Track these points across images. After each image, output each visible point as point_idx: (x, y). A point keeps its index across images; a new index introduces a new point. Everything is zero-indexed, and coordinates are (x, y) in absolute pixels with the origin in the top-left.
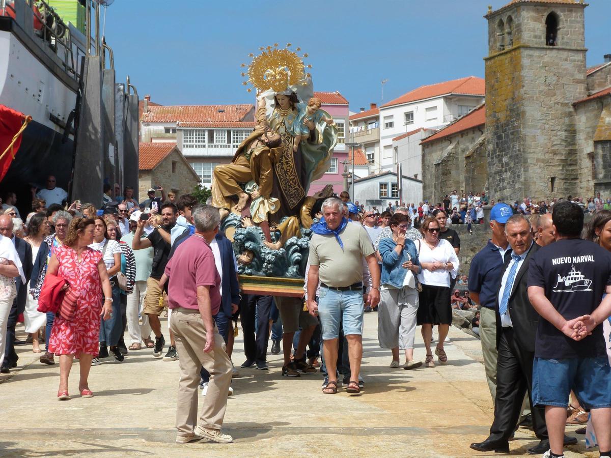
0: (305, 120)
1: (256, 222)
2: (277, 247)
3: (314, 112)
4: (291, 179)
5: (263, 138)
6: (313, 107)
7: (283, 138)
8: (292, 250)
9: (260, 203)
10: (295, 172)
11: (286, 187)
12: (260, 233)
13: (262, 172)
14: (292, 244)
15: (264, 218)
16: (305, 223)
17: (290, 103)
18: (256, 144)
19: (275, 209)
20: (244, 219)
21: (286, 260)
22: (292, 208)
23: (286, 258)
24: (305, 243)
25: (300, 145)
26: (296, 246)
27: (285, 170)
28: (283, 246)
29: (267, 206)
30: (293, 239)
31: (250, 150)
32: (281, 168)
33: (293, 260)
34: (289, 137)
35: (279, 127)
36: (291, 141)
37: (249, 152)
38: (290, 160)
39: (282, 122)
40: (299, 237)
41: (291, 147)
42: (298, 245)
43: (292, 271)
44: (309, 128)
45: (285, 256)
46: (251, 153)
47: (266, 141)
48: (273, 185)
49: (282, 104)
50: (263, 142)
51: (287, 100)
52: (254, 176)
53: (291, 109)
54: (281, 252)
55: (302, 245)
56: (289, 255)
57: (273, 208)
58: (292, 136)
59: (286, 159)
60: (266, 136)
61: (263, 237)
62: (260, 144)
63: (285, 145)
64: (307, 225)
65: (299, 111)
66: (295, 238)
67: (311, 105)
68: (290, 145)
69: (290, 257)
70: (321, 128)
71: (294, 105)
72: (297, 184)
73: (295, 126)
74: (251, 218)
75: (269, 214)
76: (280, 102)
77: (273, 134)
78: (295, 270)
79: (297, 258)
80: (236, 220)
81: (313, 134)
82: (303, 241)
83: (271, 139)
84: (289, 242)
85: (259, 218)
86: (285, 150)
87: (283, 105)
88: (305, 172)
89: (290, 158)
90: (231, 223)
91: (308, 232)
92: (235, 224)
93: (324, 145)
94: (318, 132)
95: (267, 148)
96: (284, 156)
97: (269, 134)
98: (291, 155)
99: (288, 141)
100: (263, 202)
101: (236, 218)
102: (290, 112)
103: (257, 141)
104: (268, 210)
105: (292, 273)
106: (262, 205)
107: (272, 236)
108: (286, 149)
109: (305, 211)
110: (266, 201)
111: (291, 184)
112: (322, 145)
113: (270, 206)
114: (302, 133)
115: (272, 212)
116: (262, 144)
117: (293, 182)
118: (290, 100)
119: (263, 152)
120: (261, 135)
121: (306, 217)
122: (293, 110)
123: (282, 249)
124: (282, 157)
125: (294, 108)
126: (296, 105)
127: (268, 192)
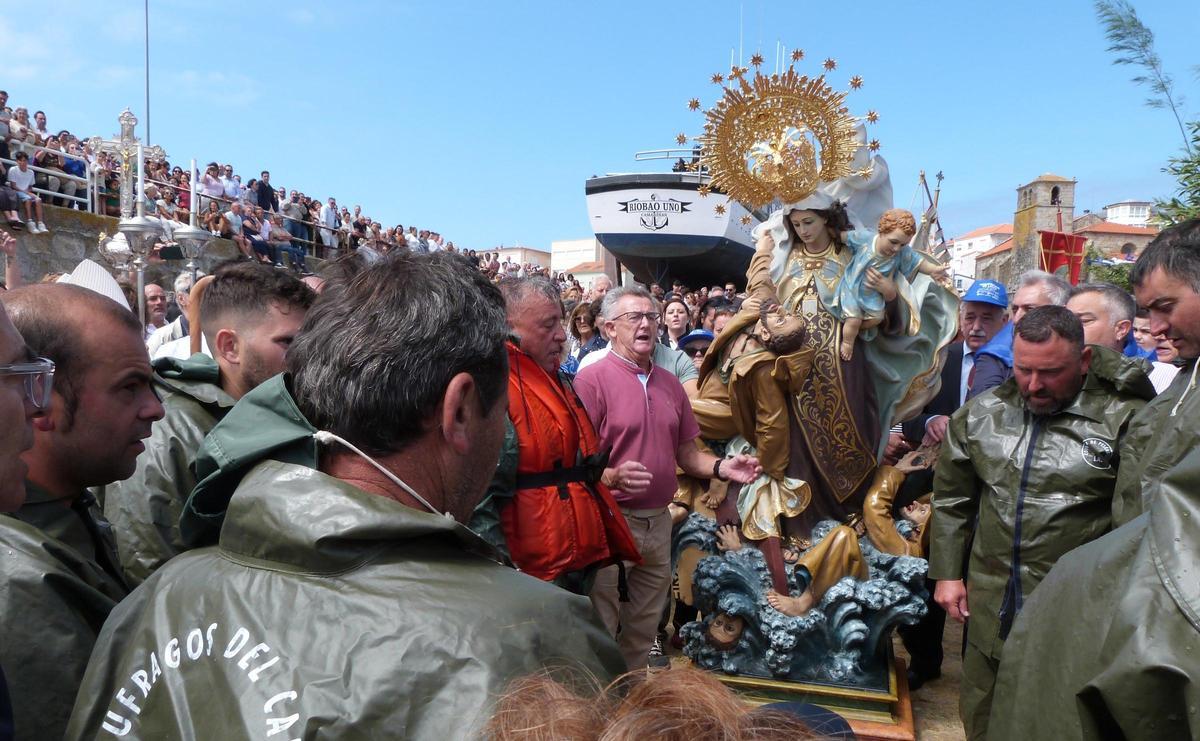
0: (870, 276)
1: (751, 537)
2: (803, 607)
3: (896, 248)
4: (839, 431)
5: (758, 329)
6: (892, 236)
7: (812, 328)
8: (841, 613)
9: (761, 490)
10: (846, 414)
11: (825, 451)
12: (759, 569)
13: (759, 418)
14: (841, 600)
15: (770, 530)
16: (877, 536)
17: (829, 234)
18: (741, 347)
19: (798, 505)
20: (723, 528)
21: (828, 638)
22: (841, 501)
23: (827, 633)
24: (878, 597)
25: (859, 342)
26: (852, 606)
27: (822, 407)
28: (817, 603)
29: (777, 500)
30: (844, 587)
31: (729, 361)
32: (810, 405)
33: (845, 639)
34: (827, 323)
35: (802, 299)
36: (835, 333)
37: (725, 369)
38: (833, 382)
39: (809, 286)
40: (861, 577)
41: (834, 348)
42: (857, 601)
43: (843, 669)
44: (881, 294)
45: (825, 628)
46: (730, 369)
47: (765, 337)
48: (791, 446)
49: (807, 237)
50: (757, 338)
51: (819, 223)
52: (740, 426)
53: (831, 250)
54: (812, 621)
55: (867, 602)
56: (835, 625)
57: (791, 504)
58: (837, 320)
59: (822, 380)
60: (765, 324)
61: (765, 580)
62: (751, 347)
63: (819, 345)
64: (882, 543)
65: (854, 250)
66: (850, 581)
67: (887, 230)
68: (831, 344)
69: (838, 630)
70: (914, 294)
71: (839, 237)
72: (853, 441)
73: (843, 294)
74: (739, 525)
75: (782, 519)
76: (801, 231)
77: (781, 318)
78: (849, 665)
79: (855, 636)
80: (704, 530)
81: (895, 310)
82: (870, 592)
83: (776, 333)
84: (832, 594)
85: (758, 530)
86: (819, 359)
87: (811, 240)
88: (876, 408)
89: (832, 378)
90: (691, 537)
91: (883, 562)
92: (700, 542)
93: (924, 336)
94: (908, 307)
95: (767, 356)
96: (818, 373)
97: (772, 319)
98: (835, 370)
99: (827, 332)
100: (768, 487)
101: (704, 525)
102: (831, 254)
103: (743, 339)
104: (779, 510)
105: (841, 673)
106: (764, 497)
107: (790, 576)
108: (821, 354)
109: (876, 507)
110: (774, 485)
111: (838, 443)
112: (918, 337)
113: (784, 498)
114: (863, 311)
115: (791, 515)
116: (756, 347)
117: (842, 438)
118: (827, 225)
119: (757, 367)
120: (752, 322)
121: (880, 522)
122: (838, 252)
123: (814, 612)
124: (810, 376)
125: (840, 246)
126: (848, 236)
127: (779, 465)
